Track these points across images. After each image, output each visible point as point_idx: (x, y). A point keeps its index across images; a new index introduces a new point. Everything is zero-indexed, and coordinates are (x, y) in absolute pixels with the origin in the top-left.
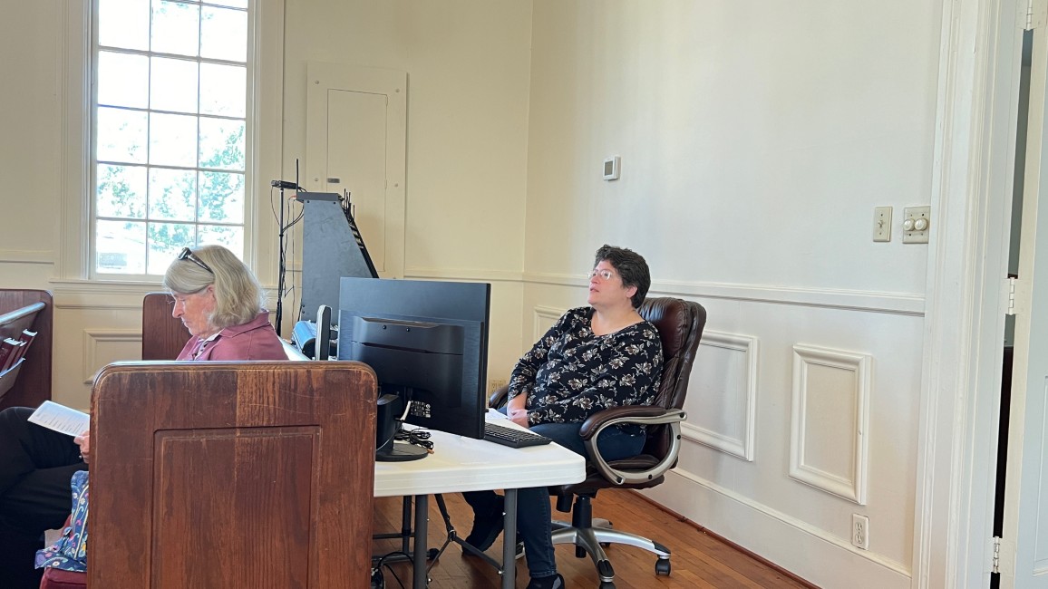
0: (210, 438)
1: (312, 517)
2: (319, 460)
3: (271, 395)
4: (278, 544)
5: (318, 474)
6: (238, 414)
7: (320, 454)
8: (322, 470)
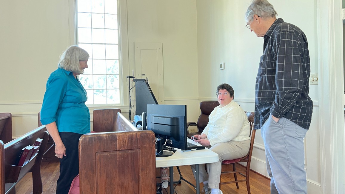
0: (110, 154)
1: (139, 175)
2: (140, 159)
3: (126, 141)
4: (130, 183)
5: (140, 162)
6: (118, 146)
7: (140, 157)
8: (141, 162)
